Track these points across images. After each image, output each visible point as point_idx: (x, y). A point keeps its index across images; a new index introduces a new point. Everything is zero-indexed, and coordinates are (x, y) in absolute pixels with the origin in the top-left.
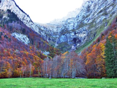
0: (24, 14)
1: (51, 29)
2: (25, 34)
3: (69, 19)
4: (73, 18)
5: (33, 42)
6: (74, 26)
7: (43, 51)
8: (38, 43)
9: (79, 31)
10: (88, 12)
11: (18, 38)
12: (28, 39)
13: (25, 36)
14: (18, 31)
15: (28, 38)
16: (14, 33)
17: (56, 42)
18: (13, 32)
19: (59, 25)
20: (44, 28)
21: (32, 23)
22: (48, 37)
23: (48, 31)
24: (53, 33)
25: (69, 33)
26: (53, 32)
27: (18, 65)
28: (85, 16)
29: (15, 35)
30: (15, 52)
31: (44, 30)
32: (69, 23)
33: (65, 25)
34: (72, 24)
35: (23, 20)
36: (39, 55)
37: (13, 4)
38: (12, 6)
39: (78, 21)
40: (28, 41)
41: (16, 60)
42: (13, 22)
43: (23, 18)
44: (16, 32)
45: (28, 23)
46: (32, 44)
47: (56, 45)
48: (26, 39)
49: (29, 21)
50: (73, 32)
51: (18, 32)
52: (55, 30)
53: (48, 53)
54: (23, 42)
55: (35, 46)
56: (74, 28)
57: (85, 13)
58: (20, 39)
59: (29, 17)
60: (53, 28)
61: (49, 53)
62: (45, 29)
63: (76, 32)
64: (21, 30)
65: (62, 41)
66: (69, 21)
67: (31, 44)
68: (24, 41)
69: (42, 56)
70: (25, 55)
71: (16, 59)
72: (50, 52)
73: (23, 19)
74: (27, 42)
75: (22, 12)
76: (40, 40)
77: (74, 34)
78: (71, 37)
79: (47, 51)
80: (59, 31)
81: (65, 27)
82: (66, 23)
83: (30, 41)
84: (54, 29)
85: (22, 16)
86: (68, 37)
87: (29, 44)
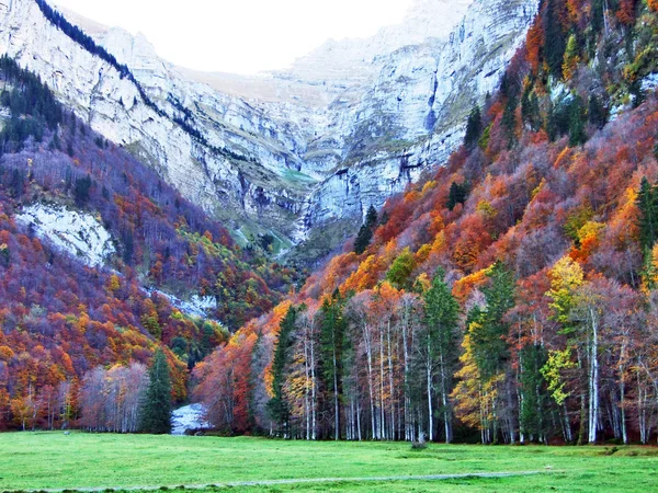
0: (101, 62)
1: (294, 119)
2: (89, 210)
3: (405, 49)
4: (434, 46)
5: (130, 247)
6: (432, 99)
7: (182, 294)
8: (159, 255)
9: (424, 156)
10: (505, 20)
11: (55, 232)
12: (104, 235)
13: (89, 221)
14: (53, 194)
15: (107, 227)
16: (31, 209)
17: (299, 213)
18: (28, 204)
19: (347, 84)
20: (248, 111)
21: (152, 113)
22: (253, 187)
23: (273, 133)
24: (302, 144)
25: (369, 164)
26: (307, 135)
27: (34, 378)
28: (489, 43)
29: (37, 221)
30: (27, 318)
31: (247, 126)
32: (402, 79)
33: (380, 95)
34: (424, 89)
35: (93, 99)
36: (153, 318)
37: (32, 21)
38: (22, 29)
39: (457, 66)
40: (106, 246)
41: (25, 361)
42: (29, 140)
43: (95, 89)
44: (44, 202)
45: (121, 115)
46: (127, 260)
47: (301, 235)
48: (92, 234)
49: (128, 104)
50: (392, 158)
51: (51, 202)
52: (320, 124)
53: (209, 303)
54: (80, 253)
55: (138, 268)
56: (433, 112)
57: (488, 21)
58: (63, 239)
59: (132, 78)
60: (308, 110)
61: (214, 304)
62: (255, 120)
63: (412, 161)
64: (68, 186)
65: (330, 215)
66: (404, 66)
67: (120, 261)
68: (83, 246)
69: (169, 321)
70: (70, 333)
71: (26, 355)
72: (220, 298)
73: (96, 96)
74: (100, 249)
75: (88, 54)
76: (169, 235)
77: (395, 173)
78: (382, 187)
79: (201, 295)
80: (345, 129)
81: (378, 105)
82: (386, 79)
83: (115, 243)
84: (315, 118)
85: (88, 78)
86: (364, 189)
87: (108, 259)
